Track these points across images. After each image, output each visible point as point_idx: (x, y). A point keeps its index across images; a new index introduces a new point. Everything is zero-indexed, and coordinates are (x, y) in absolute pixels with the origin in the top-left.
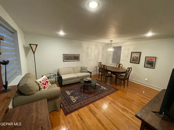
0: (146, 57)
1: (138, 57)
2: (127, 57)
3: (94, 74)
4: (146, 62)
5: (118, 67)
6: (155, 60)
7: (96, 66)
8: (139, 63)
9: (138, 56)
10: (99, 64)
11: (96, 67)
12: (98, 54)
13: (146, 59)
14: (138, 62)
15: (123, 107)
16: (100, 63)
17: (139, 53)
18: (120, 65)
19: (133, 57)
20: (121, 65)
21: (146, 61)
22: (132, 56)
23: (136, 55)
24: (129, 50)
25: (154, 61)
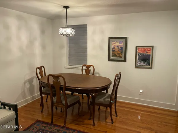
0: (137, 47)
1: (122, 48)
2: (101, 48)
3: (26, 101)
4: (137, 58)
5: (84, 73)
6: (151, 51)
7: (28, 77)
8: (125, 61)
9: (122, 45)
10: (38, 71)
11: (30, 81)
12: (31, 43)
13: (138, 51)
14: (123, 58)
16: (40, 68)
17: (124, 39)
18: (88, 67)
19: (114, 48)
20: (91, 68)
21: (137, 56)
22: (112, 47)
23: (117, 44)
24: (102, 32)
25: (151, 54)
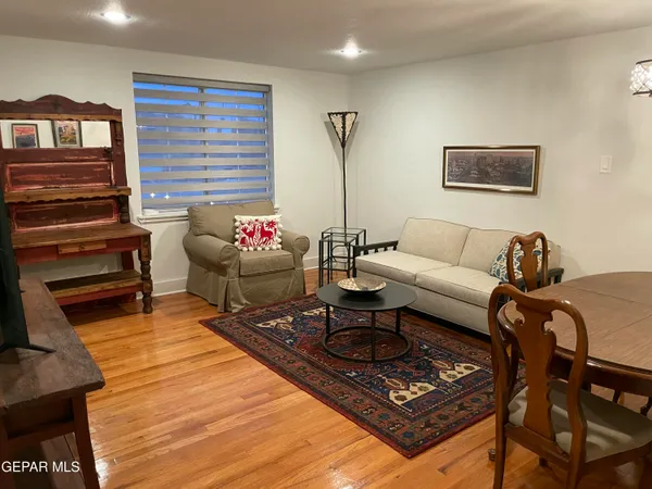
15: (212, 430)
